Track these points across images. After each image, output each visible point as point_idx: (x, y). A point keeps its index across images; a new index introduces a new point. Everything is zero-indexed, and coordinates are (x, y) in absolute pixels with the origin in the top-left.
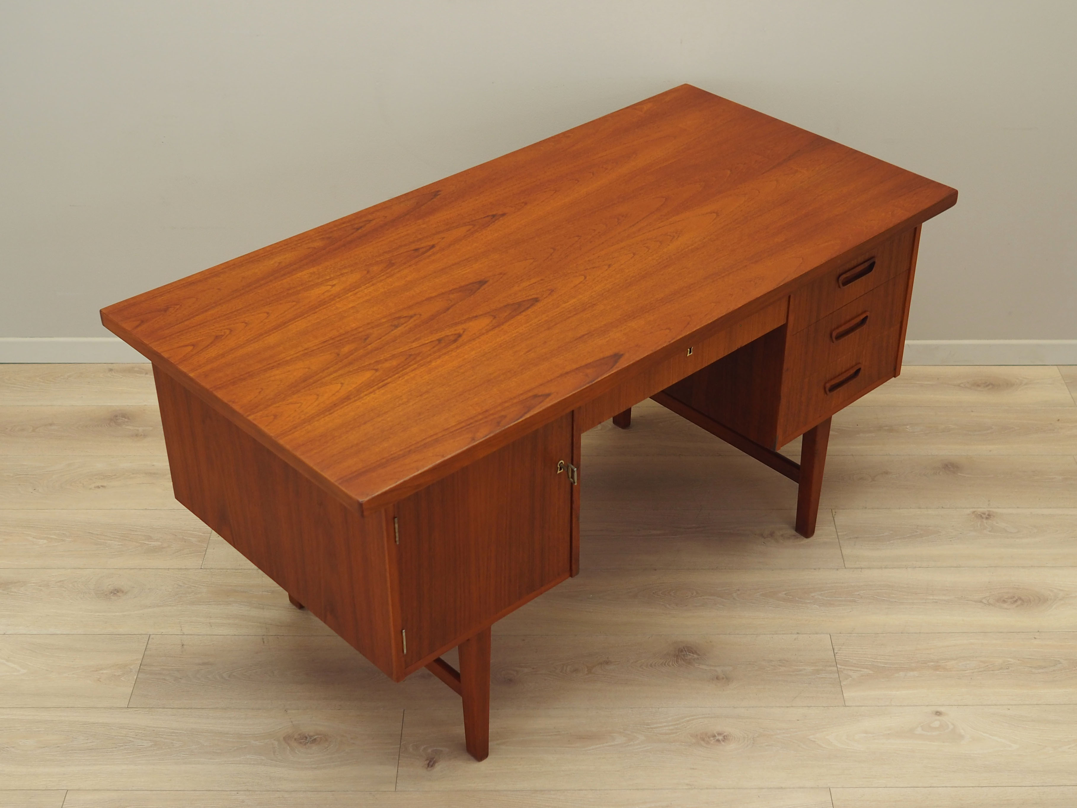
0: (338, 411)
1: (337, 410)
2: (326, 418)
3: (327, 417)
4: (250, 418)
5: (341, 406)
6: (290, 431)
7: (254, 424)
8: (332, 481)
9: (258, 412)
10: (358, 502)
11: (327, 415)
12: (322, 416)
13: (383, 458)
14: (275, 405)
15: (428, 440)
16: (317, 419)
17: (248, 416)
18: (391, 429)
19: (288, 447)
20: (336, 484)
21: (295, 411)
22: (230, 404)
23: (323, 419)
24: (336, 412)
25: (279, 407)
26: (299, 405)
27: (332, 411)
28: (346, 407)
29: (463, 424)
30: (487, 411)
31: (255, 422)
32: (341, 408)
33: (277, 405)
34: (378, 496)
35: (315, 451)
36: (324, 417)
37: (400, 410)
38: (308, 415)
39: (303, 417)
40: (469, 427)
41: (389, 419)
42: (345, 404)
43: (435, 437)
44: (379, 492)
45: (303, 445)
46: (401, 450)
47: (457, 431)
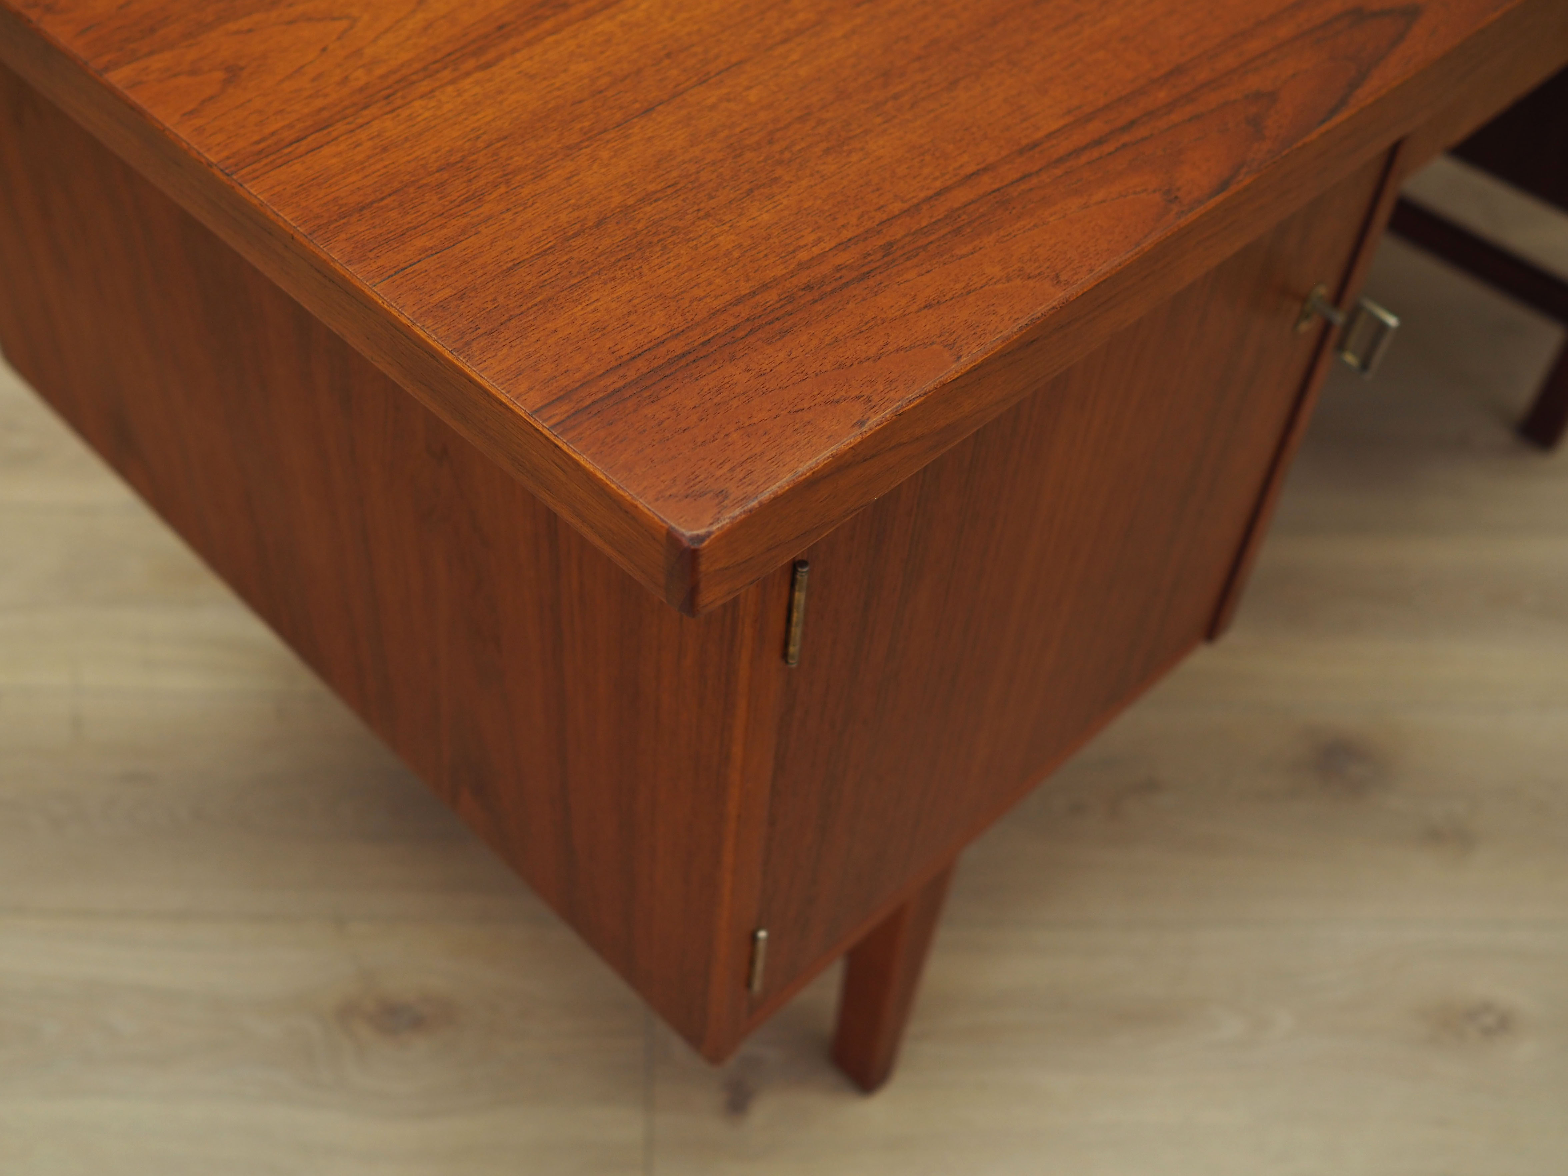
0: (519, 56)
1: (515, 51)
2: (466, 83)
3: (470, 80)
4: (117, 78)
5: (530, 35)
6: (299, 140)
7: (134, 108)
8: (521, 409)
9: (151, 53)
10: (672, 537)
11: (468, 74)
12: (446, 74)
13: (765, 287)
14: (232, 26)
15: (961, 196)
16: (424, 86)
17: (107, 69)
18: (771, 142)
19: (287, 217)
20: (543, 426)
21: (324, 50)
22: (33, 14)
23: (450, 89)
24: (507, 62)
25: (250, 31)
26: (343, 24)
27: (491, 55)
28: (550, 39)
29: (1096, 128)
30: (1178, 71)
31: (137, 98)
32: (529, 43)
33: (244, 23)
34: (776, 500)
35: (422, 242)
36: (453, 82)
37: (794, 57)
38: (380, 71)
39: (360, 77)
40: (1126, 138)
41: (753, 96)
42: (548, 25)
43: (987, 183)
44: (782, 483)
45: (361, 208)
46: (843, 246)
47: (1084, 159)
